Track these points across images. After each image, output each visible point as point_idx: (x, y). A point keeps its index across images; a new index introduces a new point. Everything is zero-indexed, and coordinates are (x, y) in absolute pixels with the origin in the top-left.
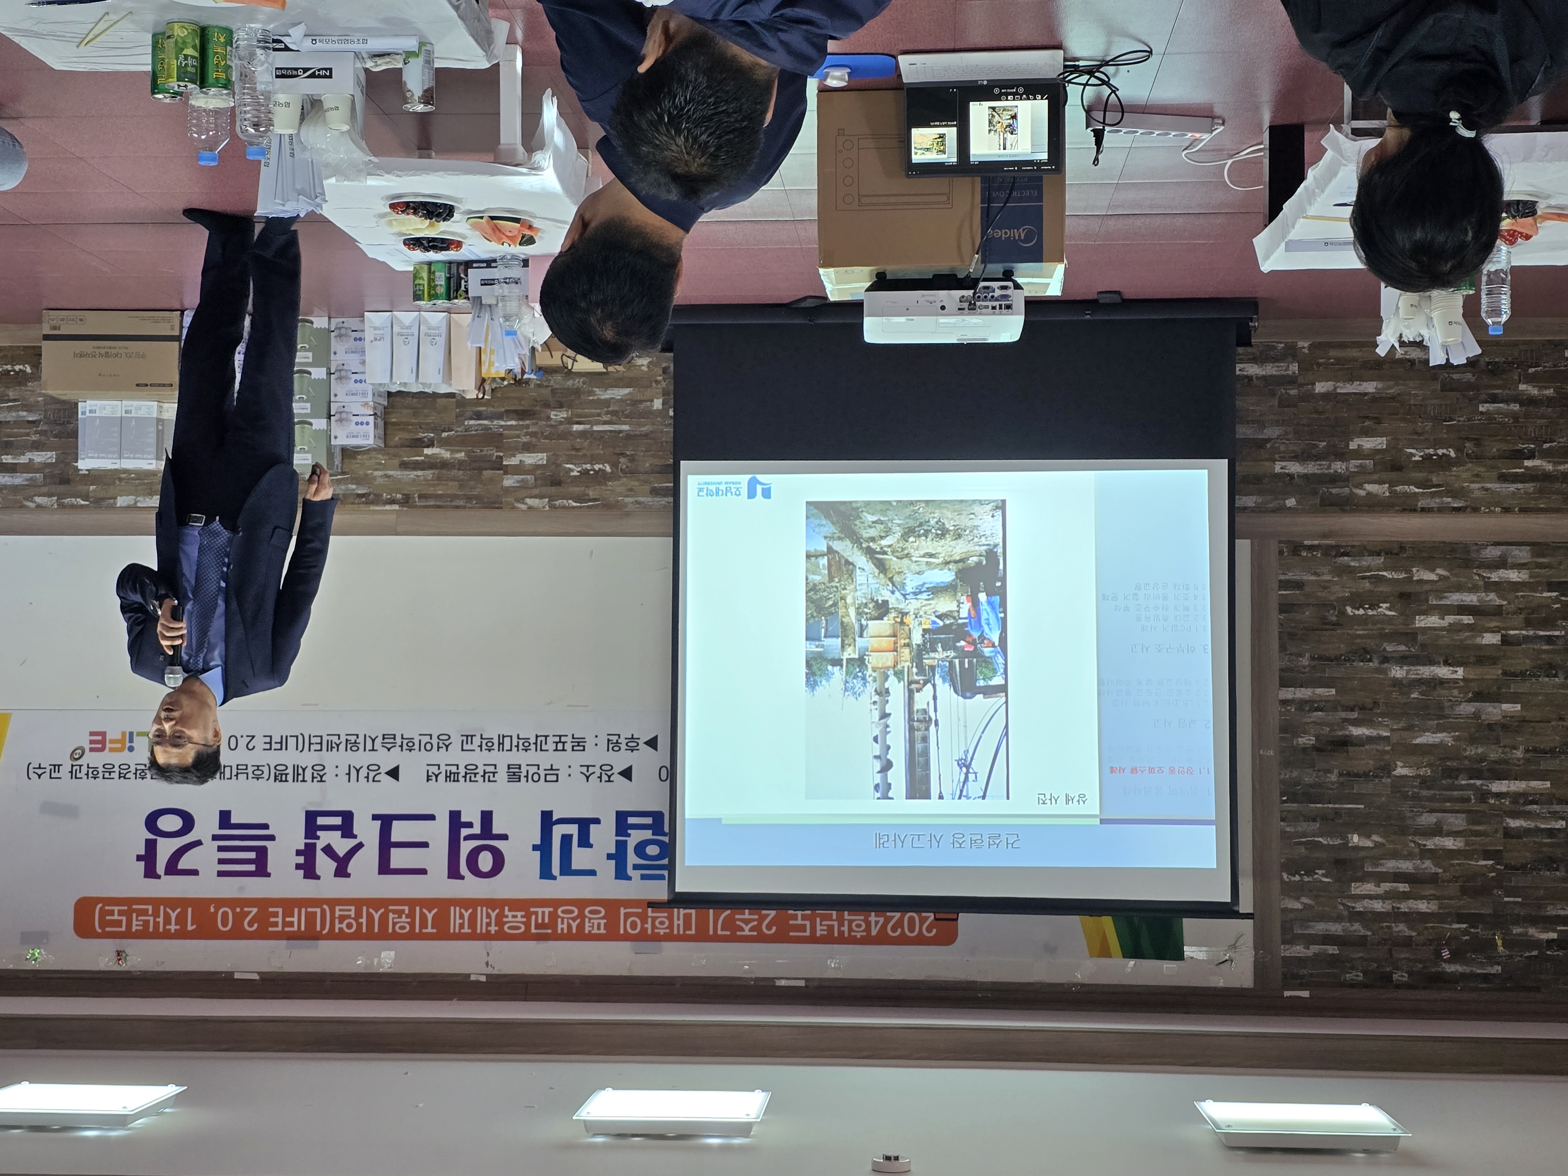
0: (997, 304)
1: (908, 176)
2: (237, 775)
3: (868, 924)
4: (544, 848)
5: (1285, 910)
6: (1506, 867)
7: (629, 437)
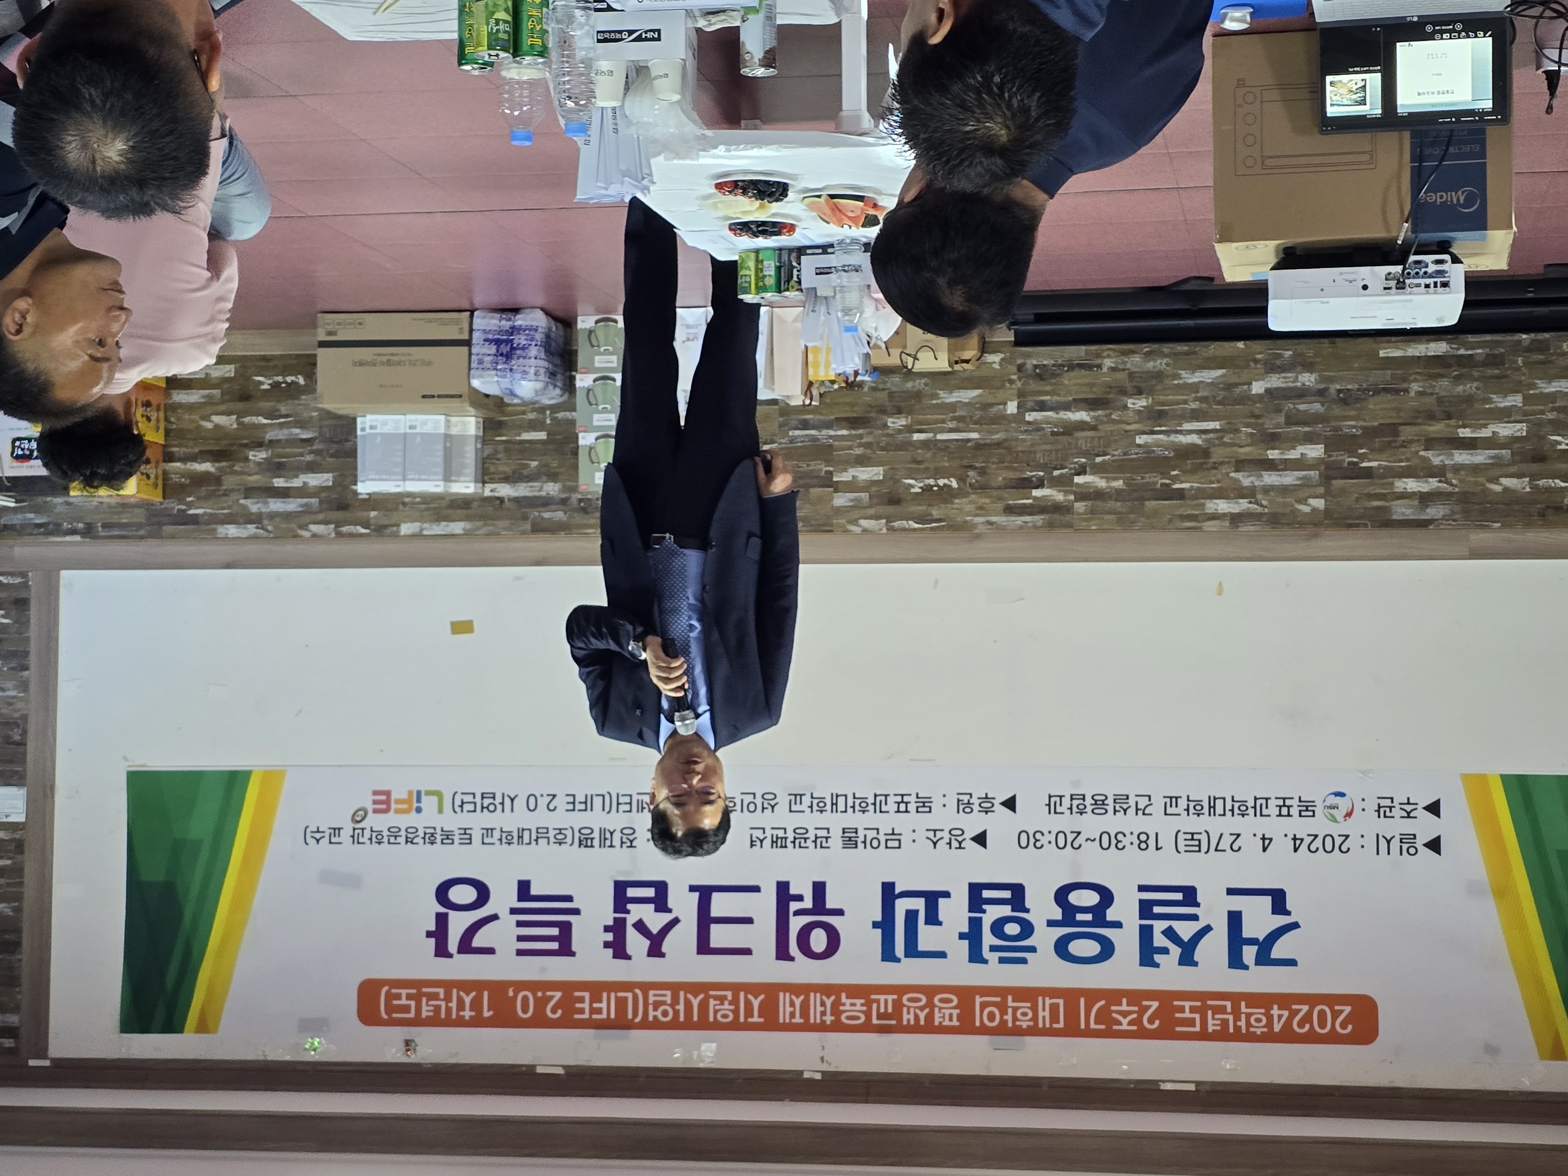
0: (1430, 281)
1: (1322, 132)
2: (536, 840)
3: (1270, 1018)
4: (886, 925)
7: (979, 446)
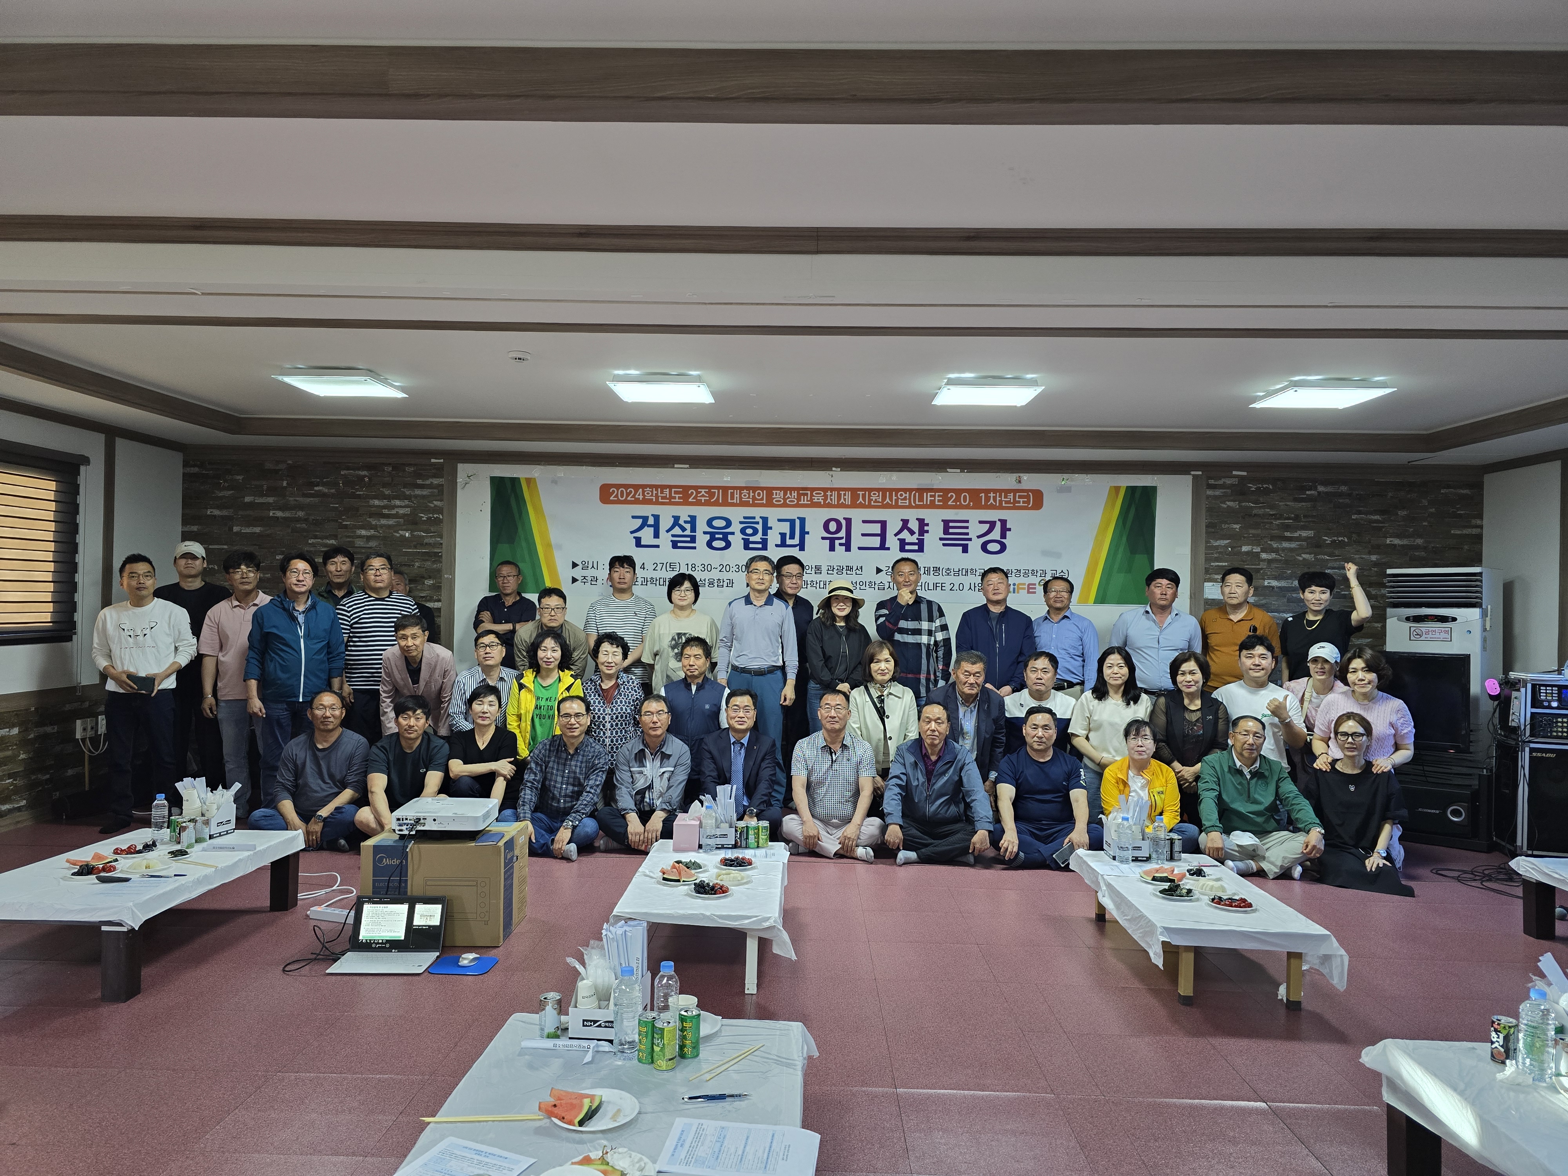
2: (959, 570)
3: (643, 494)
4: (803, 533)
5: (441, 500)
6: (337, 521)
